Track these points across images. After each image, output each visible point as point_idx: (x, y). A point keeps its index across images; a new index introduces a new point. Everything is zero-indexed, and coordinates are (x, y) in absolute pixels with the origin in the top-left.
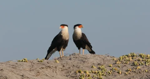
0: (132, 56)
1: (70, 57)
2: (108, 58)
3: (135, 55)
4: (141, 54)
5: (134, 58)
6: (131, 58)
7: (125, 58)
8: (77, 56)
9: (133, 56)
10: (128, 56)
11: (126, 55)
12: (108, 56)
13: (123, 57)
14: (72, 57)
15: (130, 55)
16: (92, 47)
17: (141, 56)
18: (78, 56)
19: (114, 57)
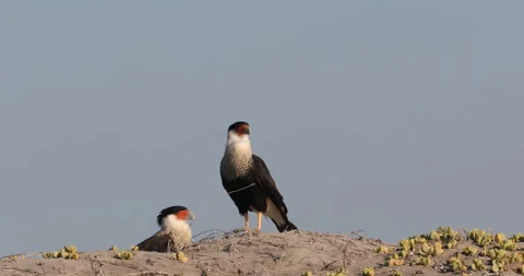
0: (442, 238)
1: (227, 242)
2: (361, 246)
3: (453, 233)
4: (475, 231)
5: (450, 245)
6: (439, 245)
7: (419, 246)
8: (252, 238)
9: (446, 239)
10: (428, 238)
11: (422, 236)
12: (360, 239)
13: (412, 241)
14: (233, 240)
15: (435, 235)
16: (286, 211)
17: (473, 238)
18: (255, 238)
19: (379, 241)
